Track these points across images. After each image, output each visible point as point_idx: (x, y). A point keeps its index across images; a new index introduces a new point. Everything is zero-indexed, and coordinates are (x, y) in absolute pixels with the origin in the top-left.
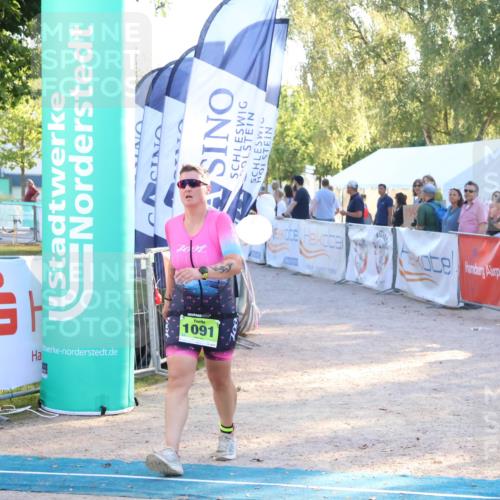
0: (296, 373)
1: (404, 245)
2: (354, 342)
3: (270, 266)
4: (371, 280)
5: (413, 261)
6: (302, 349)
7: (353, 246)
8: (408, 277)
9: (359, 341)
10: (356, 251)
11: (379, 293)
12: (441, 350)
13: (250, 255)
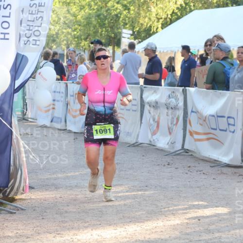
0: (48, 235)
1: (194, 105)
2: (122, 202)
3: (70, 132)
4: (162, 142)
5: (201, 121)
6: (66, 212)
7: (147, 107)
8: (196, 137)
9: (128, 202)
10: (150, 113)
11: (169, 154)
12: (205, 207)
13: (52, 121)
